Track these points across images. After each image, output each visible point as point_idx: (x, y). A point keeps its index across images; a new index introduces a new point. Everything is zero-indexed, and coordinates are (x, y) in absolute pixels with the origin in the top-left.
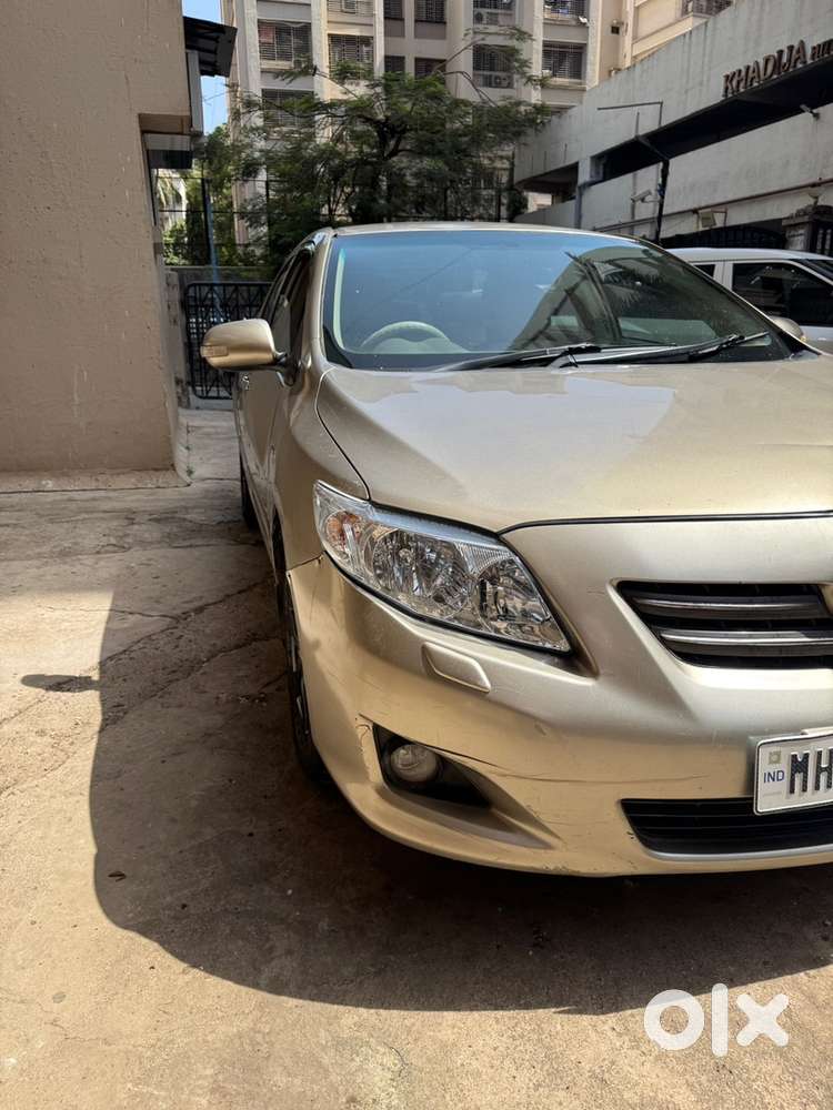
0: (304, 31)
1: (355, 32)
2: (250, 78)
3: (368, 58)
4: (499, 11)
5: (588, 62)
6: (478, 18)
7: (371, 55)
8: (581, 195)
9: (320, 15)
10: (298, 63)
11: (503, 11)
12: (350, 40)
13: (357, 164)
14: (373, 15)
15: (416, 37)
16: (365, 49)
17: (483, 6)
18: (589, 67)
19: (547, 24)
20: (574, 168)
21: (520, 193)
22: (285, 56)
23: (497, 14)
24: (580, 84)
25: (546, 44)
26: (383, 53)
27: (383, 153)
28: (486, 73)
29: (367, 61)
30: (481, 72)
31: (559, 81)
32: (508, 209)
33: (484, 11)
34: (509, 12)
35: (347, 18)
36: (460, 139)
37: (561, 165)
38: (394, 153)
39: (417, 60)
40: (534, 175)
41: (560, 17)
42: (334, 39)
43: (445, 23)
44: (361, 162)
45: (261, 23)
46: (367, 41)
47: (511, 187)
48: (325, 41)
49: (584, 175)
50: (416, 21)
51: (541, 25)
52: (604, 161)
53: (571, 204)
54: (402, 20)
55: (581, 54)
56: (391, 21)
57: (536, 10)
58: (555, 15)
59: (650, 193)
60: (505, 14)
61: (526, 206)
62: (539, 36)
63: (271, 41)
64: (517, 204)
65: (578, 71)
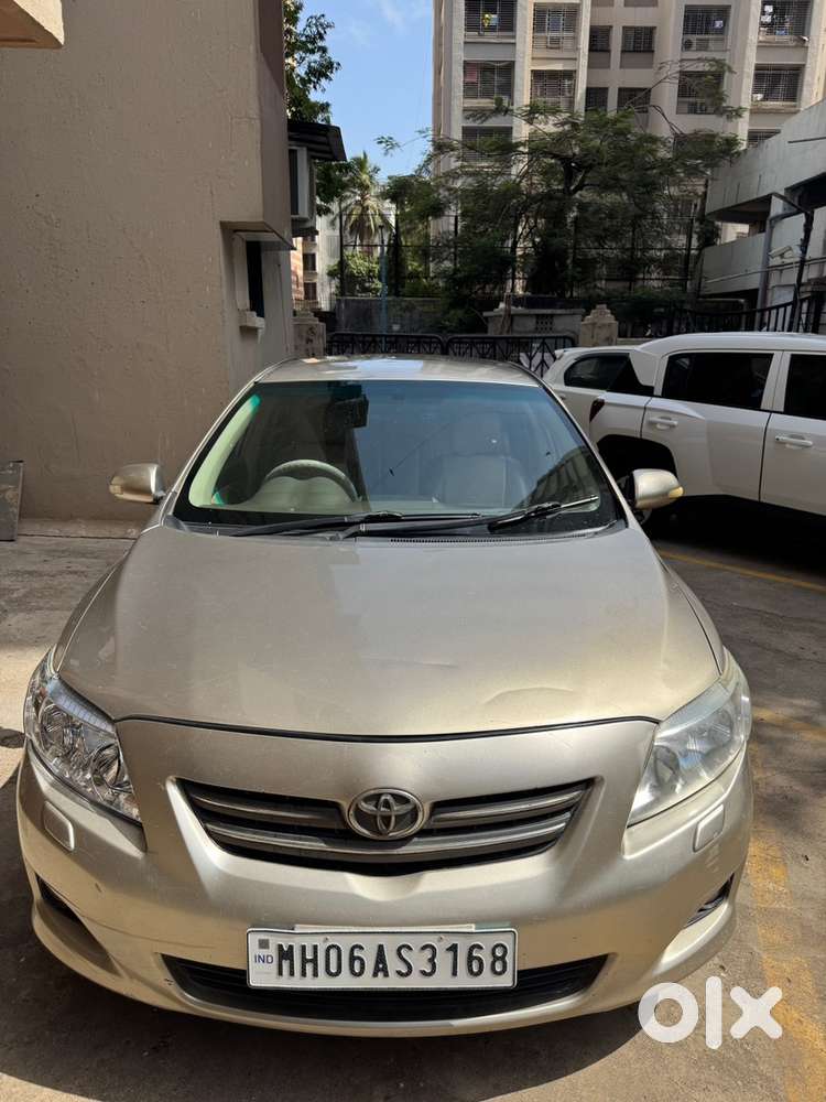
0: (508, 69)
1: (558, 67)
2: (453, 118)
3: (569, 92)
4: (711, 37)
5: (805, 83)
6: (687, 45)
7: (573, 89)
8: (772, 228)
9: (524, 53)
10: (499, 102)
11: (714, 36)
12: (553, 75)
13: (541, 200)
14: (578, 49)
15: (621, 67)
16: (567, 82)
17: (693, 33)
18: (805, 89)
19: (761, 46)
20: (767, 200)
21: (713, 223)
22: (486, 94)
23: (708, 40)
24: (795, 106)
25: (758, 68)
26: (585, 87)
27: (568, 188)
28: (691, 100)
29: (568, 95)
30: (687, 99)
31: (771, 104)
32: (699, 239)
33: (694, 38)
34: (720, 36)
35: (553, 54)
36: (649, 172)
37: (755, 197)
38: (580, 188)
39: (620, 90)
40: (726, 206)
41: (776, 38)
42: (537, 75)
43: (653, 51)
44: (549, 196)
45: (467, 65)
46: (570, 75)
47: (702, 219)
48: (528, 77)
49: (777, 207)
50: (623, 52)
51: (755, 48)
52: (799, 193)
53: (762, 237)
54: (608, 51)
55: (797, 75)
56: (595, 54)
57: (750, 33)
58: (771, 37)
59: (790, 249)
60: (716, 40)
61: (718, 236)
62: (751, 60)
63: (475, 80)
64: (708, 235)
65: (793, 93)
